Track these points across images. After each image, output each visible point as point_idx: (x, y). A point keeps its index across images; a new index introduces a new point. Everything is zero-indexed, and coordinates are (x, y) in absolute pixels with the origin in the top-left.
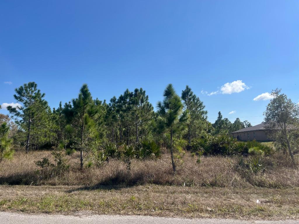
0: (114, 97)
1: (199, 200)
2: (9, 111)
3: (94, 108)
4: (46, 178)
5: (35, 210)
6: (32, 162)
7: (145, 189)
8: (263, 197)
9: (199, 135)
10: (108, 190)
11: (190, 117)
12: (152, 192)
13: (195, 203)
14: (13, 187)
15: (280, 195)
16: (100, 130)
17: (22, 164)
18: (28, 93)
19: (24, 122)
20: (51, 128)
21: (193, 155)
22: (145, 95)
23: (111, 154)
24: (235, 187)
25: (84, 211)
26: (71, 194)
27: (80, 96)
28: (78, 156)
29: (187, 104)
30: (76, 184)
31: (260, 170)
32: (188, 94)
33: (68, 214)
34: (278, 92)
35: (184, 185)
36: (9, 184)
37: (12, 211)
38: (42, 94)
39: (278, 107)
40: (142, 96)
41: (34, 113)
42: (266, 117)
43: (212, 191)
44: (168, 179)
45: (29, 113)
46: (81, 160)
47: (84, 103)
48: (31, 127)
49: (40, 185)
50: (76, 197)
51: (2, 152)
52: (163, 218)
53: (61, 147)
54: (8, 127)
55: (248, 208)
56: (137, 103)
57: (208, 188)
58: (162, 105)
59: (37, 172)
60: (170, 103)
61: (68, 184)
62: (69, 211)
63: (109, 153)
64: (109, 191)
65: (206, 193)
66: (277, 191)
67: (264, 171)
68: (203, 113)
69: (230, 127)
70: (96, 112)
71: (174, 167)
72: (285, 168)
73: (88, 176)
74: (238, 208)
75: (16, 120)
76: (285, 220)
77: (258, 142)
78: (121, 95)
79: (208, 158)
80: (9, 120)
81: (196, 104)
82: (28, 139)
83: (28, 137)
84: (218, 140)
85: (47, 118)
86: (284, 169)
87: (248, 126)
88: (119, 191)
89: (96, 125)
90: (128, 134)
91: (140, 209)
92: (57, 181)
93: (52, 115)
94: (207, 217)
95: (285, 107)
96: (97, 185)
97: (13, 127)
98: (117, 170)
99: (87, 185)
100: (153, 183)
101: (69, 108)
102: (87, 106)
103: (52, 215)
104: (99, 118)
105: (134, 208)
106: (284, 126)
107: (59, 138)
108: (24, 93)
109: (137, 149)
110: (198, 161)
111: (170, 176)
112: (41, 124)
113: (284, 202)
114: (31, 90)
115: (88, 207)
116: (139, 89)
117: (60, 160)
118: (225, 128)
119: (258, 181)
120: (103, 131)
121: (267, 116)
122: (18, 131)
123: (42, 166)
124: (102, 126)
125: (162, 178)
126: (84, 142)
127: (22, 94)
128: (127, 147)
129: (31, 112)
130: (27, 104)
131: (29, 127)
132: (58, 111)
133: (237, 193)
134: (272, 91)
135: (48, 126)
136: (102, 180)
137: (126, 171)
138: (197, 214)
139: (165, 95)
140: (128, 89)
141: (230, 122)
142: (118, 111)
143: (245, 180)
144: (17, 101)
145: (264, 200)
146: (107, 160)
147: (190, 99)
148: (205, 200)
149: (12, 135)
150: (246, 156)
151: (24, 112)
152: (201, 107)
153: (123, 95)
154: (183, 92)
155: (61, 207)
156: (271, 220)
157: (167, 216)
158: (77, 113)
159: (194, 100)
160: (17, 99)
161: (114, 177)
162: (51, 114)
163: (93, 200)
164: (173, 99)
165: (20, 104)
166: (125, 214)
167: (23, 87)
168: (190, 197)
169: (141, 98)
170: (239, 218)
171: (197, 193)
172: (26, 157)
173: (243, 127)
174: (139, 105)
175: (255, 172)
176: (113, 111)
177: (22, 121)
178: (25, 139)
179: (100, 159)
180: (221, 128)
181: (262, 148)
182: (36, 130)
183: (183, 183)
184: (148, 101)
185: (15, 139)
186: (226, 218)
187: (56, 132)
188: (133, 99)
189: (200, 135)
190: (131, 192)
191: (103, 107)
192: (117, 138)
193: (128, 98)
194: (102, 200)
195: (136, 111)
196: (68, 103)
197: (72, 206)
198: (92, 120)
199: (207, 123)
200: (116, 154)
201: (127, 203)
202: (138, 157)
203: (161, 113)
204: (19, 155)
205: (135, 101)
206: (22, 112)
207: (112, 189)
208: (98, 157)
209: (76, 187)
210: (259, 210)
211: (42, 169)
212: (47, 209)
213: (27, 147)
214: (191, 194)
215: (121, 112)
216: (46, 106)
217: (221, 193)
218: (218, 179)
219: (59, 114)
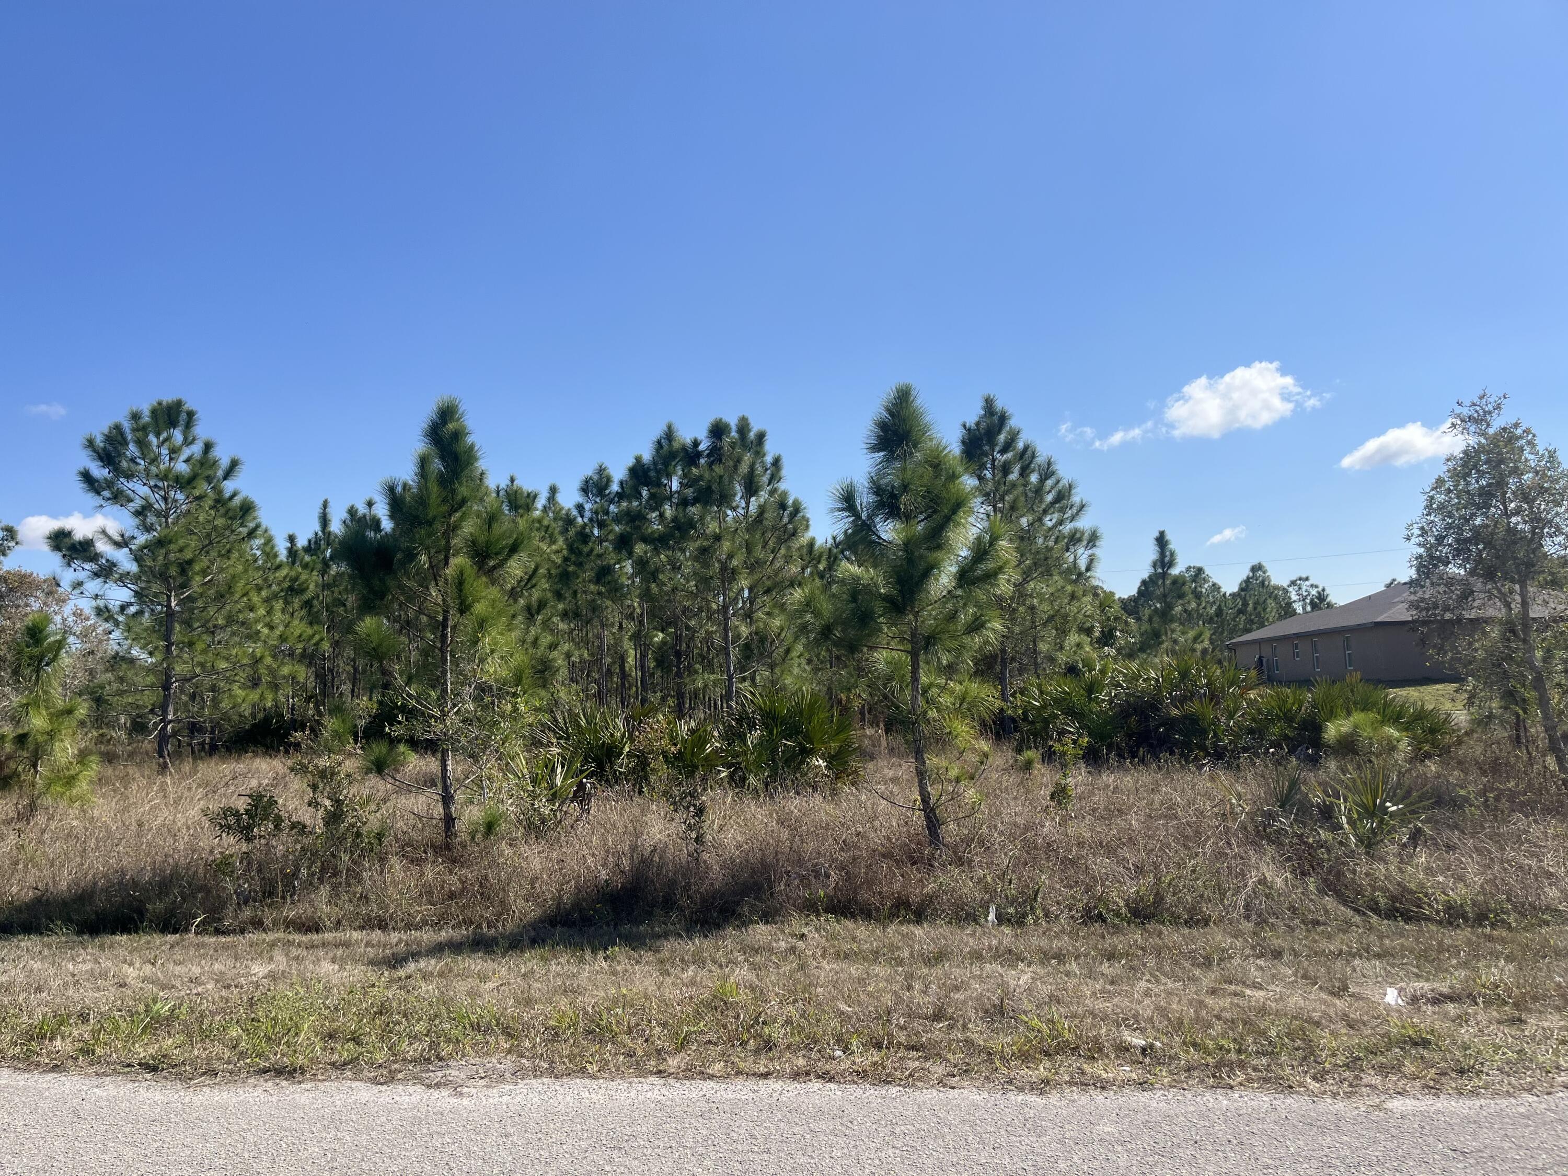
0: (601, 470)
1: (1080, 997)
2: (60, 554)
3: (497, 529)
4: (269, 893)
5: (220, 1059)
6: (194, 812)
7: (783, 944)
8: (1417, 976)
9: (1052, 660)
10: (594, 951)
11: (1014, 562)
12: (823, 956)
13: (1056, 1012)
14: (102, 947)
15: (1510, 959)
16: (535, 643)
17: (140, 825)
18: (155, 460)
19: (140, 613)
20: (283, 638)
21: (1028, 765)
22: (764, 455)
23: (601, 766)
24: (1262, 922)
25: (477, 1060)
26: (402, 973)
27: (423, 462)
28: (431, 782)
29: (987, 495)
30: (425, 922)
31: (1393, 829)
32: (992, 442)
33: (391, 1079)
34: (1490, 413)
35: (992, 917)
36: (80, 933)
37: (96, 1068)
38: (225, 463)
39: (1486, 494)
40: (747, 458)
41: (190, 562)
42: (1421, 550)
43: (1142, 949)
44: (903, 886)
45: (166, 566)
46: (447, 799)
47: (444, 501)
48: (181, 638)
49: (242, 932)
50: (429, 989)
51: (35, 766)
52: (894, 1090)
53: (336, 735)
54: (58, 637)
55: (1344, 1031)
56: (725, 499)
57: (1117, 930)
58: (865, 499)
59: (223, 866)
60: (905, 488)
61: (382, 925)
62: (395, 1062)
63: (585, 761)
64: (601, 954)
65: (1111, 956)
66: (1490, 938)
67: (1416, 836)
68: (1074, 539)
69: (1219, 613)
70: (514, 549)
71: (933, 823)
72: (1527, 817)
73: (483, 881)
74: (1288, 1035)
75: (101, 603)
76: (1549, 1093)
77: (1372, 687)
78: (638, 459)
79: (1108, 778)
80: (62, 601)
81: (1039, 491)
82: (167, 698)
83: (166, 687)
84: (1157, 681)
85: (259, 589)
86: (1519, 821)
87: (1312, 603)
88: (648, 956)
89: (514, 616)
90: (679, 663)
91: (768, 1046)
92: (326, 909)
93: (284, 572)
94: (1127, 1083)
95: (1525, 496)
96: (534, 925)
97: (84, 636)
98: (634, 848)
99: (479, 926)
100: (826, 911)
101: (371, 534)
102: (462, 518)
103: (309, 1085)
104: (530, 579)
105: (735, 1040)
106: (1518, 598)
107: (324, 693)
108: (133, 460)
109: (733, 736)
110: (1060, 794)
111: (914, 874)
112: (230, 620)
113: (1535, 999)
114: (165, 440)
115: (492, 1040)
116: (732, 421)
117: (338, 802)
118: (1189, 617)
119: (1384, 890)
120: (553, 647)
121: (1424, 546)
122: (114, 657)
123: (246, 832)
124: (546, 624)
125: (870, 883)
126: (455, 705)
127: (124, 464)
128: (683, 729)
129: (172, 556)
130: (151, 519)
131: (167, 637)
132: (313, 548)
133: (1277, 954)
134: (1458, 410)
135: (266, 631)
136: (558, 900)
137: (681, 852)
138: (1070, 1065)
139: (875, 448)
140: (675, 427)
141: (1216, 587)
142: (624, 544)
143: (1312, 883)
144: (98, 501)
145: (1422, 986)
146: (581, 796)
147: (1006, 469)
148: (1107, 995)
149: (81, 679)
150: (1314, 762)
151: (138, 558)
152: (1062, 510)
153: (647, 456)
154: (969, 430)
155: (356, 1040)
156: (1474, 1093)
157: (911, 1080)
158: (411, 556)
159: (1024, 472)
160: (98, 493)
161: (619, 882)
162: (279, 567)
163: (517, 1002)
164: (919, 464)
165: (115, 518)
166: (691, 1073)
167: (127, 426)
168: (1025, 978)
169: (744, 468)
170: (1301, 1085)
171: (1060, 957)
172: (163, 789)
173: (1287, 611)
174: (734, 509)
175: (1369, 843)
176: (601, 540)
177: (131, 604)
178: (149, 699)
179: (542, 790)
180: (1172, 620)
181: (1395, 716)
182: (204, 652)
183: (985, 906)
184: (782, 486)
185: (99, 701)
186: (1231, 1088)
187: (308, 658)
188: (700, 478)
189: (1062, 658)
190: (714, 962)
191: (546, 522)
192: (623, 684)
193: (675, 473)
194: (563, 1003)
195: (718, 538)
196: (362, 509)
197: (414, 1038)
198: (494, 592)
199: (1096, 595)
200: (623, 764)
201: (698, 1015)
202: (738, 781)
203: (849, 548)
204: (126, 780)
205: (714, 487)
206: (125, 562)
207: (614, 944)
208: (534, 781)
209: (427, 936)
210: (1405, 1042)
211: (244, 847)
212: (283, 1055)
213: (163, 739)
214: (1029, 965)
215: (640, 549)
216: (252, 525)
217: (1191, 956)
218: (1170, 884)
219: (319, 566)
